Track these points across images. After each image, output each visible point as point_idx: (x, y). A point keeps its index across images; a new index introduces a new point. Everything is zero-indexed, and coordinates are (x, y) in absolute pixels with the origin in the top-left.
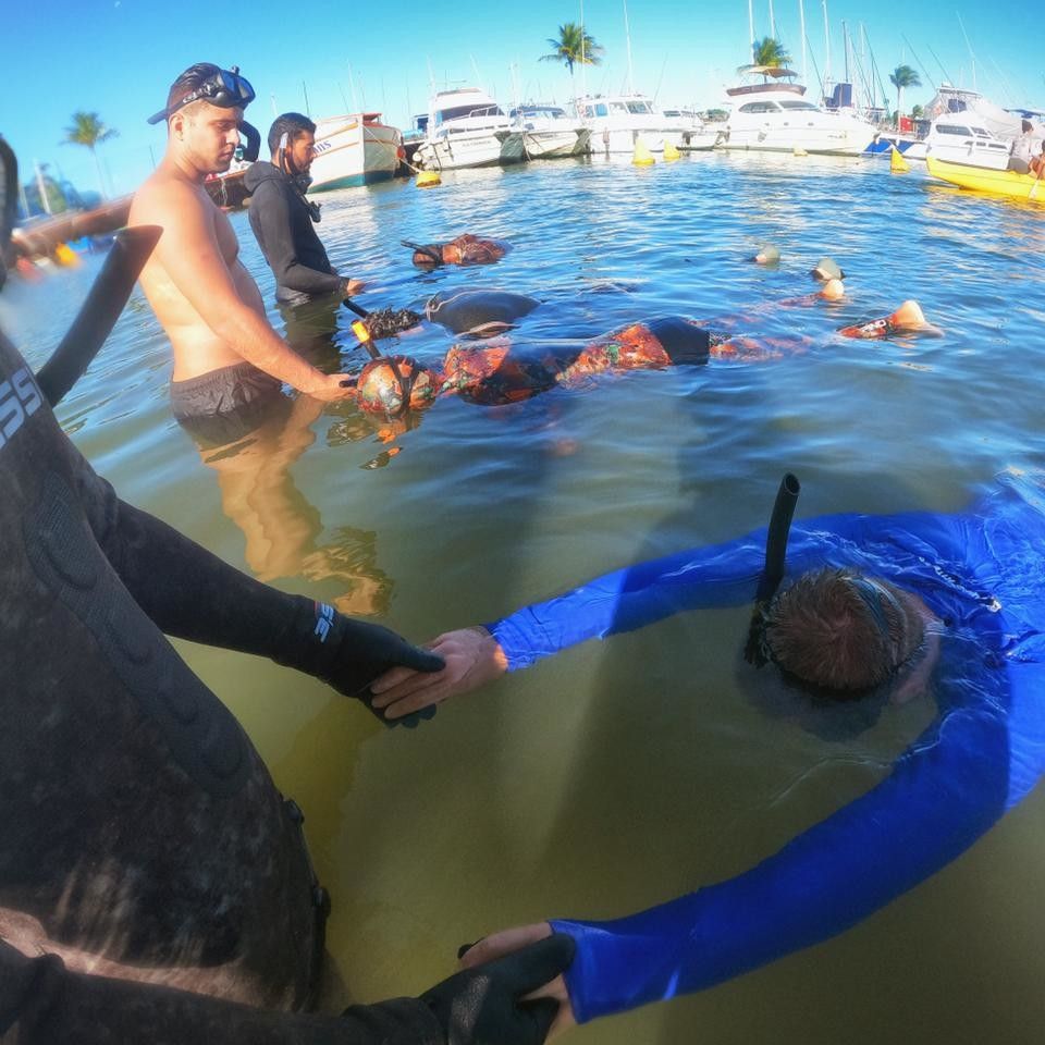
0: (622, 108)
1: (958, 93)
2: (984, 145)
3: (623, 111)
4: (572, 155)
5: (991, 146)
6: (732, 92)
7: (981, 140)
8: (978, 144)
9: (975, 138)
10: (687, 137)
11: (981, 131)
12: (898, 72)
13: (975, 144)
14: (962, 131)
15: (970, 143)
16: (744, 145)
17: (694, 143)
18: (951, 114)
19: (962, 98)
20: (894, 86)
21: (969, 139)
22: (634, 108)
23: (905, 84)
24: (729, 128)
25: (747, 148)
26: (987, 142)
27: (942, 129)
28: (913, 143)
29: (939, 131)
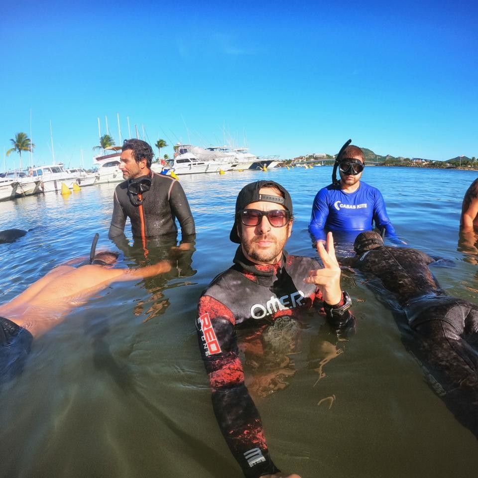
0: (49, 170)
1: (184, 146)
2: (195, 164)
3: (50, 172)
4: (33, 194)
5: (198, 164)
6: (98, 159)
7: (194, 163)
8: (194, 164)
9: (192, 162)
10: (79, 180)
11: (194, 159)
12: (158, 142)
13: (192, 165)
14: (187, 161)
15: (190, 165)
16: (107, 181)
17: (83, 183)
18: (182, 155)
19: (185, 148)
20: (157, 148)
21: (189, 163)
22: (55, 170)
23: (161, 147)
24: (99, 174)
25: (109, 182)
26: (197, 163)
27: (179, 162)
28: (169, 169)
29: (178, 163)
